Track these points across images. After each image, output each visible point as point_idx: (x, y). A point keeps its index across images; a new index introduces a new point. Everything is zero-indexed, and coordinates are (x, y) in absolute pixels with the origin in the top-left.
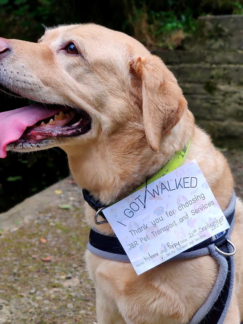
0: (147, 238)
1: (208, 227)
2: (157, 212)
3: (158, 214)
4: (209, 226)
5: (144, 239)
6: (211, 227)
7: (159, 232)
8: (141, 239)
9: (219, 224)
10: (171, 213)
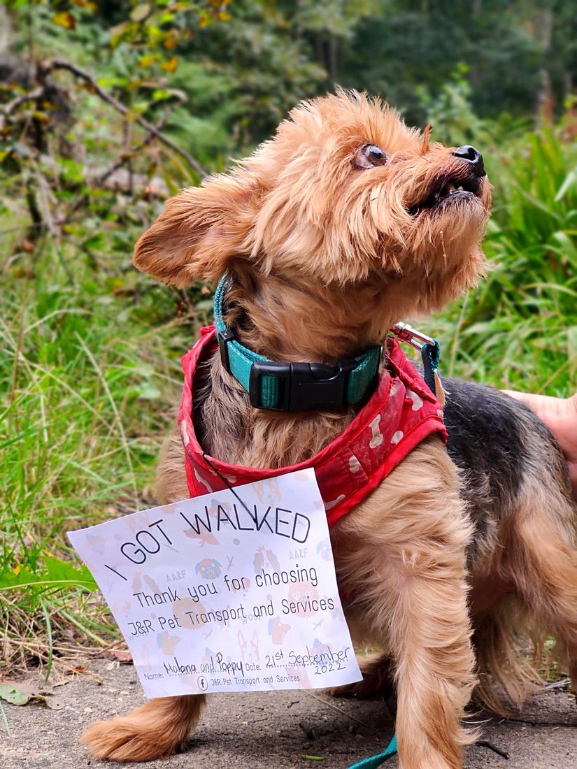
0: (175, 621)
1: (309, 662)
2: (203, 569)
3: (205, 576)
4: (312, 660)
5: (167, 622)
6: (316, 665)
7: (204, 618)
8: (162, 621)
9: (335, 666)
10: (238, 584)
